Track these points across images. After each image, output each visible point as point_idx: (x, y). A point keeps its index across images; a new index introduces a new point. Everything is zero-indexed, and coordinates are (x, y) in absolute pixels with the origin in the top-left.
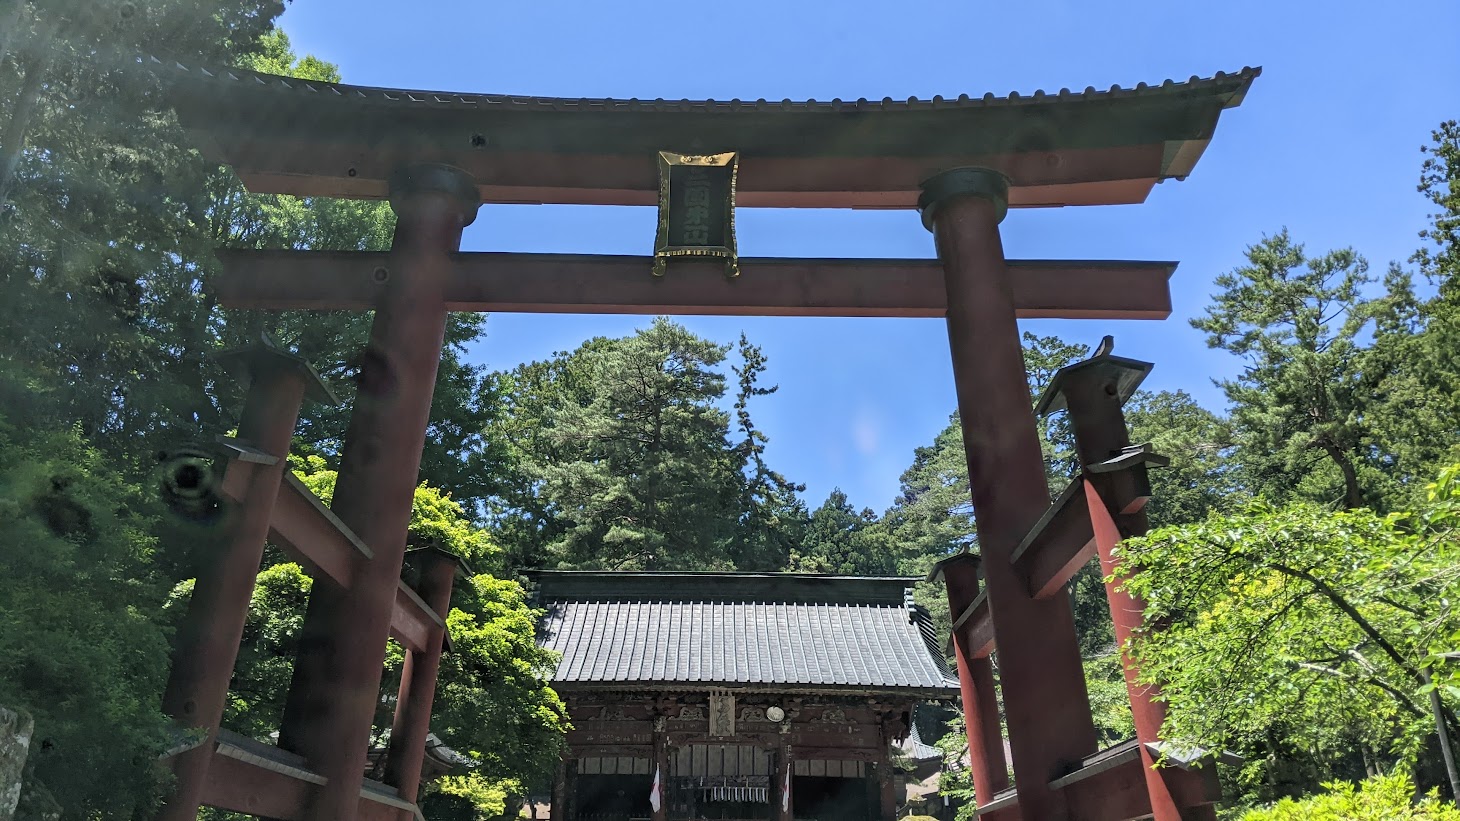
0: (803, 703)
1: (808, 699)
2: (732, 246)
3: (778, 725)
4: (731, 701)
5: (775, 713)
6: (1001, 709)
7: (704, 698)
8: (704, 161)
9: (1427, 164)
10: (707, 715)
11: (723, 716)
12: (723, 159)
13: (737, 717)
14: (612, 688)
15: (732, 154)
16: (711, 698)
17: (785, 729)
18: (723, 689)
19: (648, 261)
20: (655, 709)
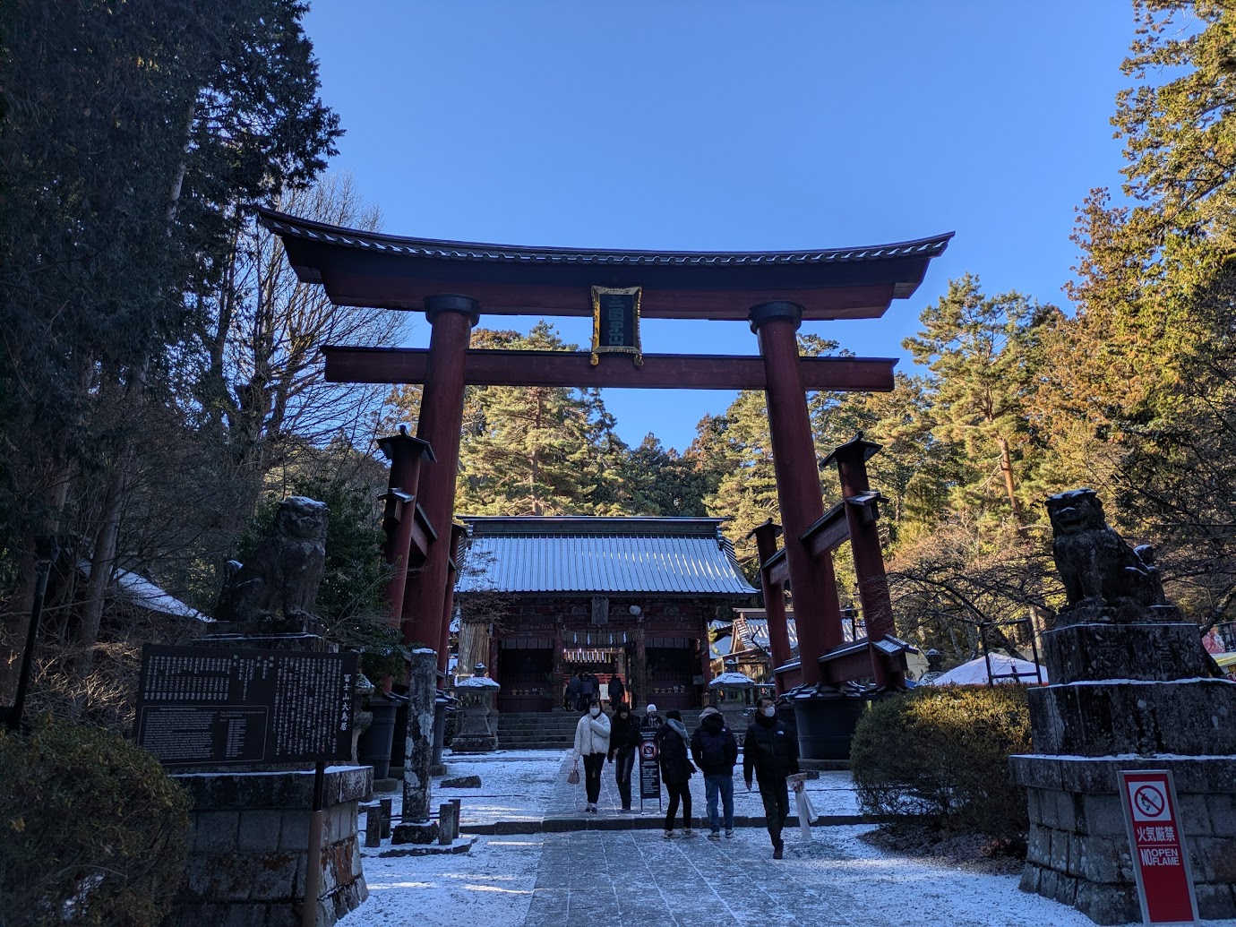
0: (652, 603)
1: (654, 601)
2: (638, 346)
3: (635, 617)
4: (606, 603)
5: (635, 609)
6: (789, 609)
7: (589, 601)
8: (620, 292)
9: (1079, 219)
10: (590, 611)
11: (601, 612)
12: (632, 291)
13: (610, 612)
14: (529, 596)
15: (637, 288)
16: (593, 601)
17: (641, 619)
18: (602, 596)
19: (588, 355)
20: (555, 608)
